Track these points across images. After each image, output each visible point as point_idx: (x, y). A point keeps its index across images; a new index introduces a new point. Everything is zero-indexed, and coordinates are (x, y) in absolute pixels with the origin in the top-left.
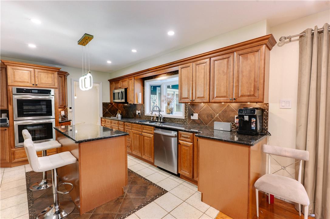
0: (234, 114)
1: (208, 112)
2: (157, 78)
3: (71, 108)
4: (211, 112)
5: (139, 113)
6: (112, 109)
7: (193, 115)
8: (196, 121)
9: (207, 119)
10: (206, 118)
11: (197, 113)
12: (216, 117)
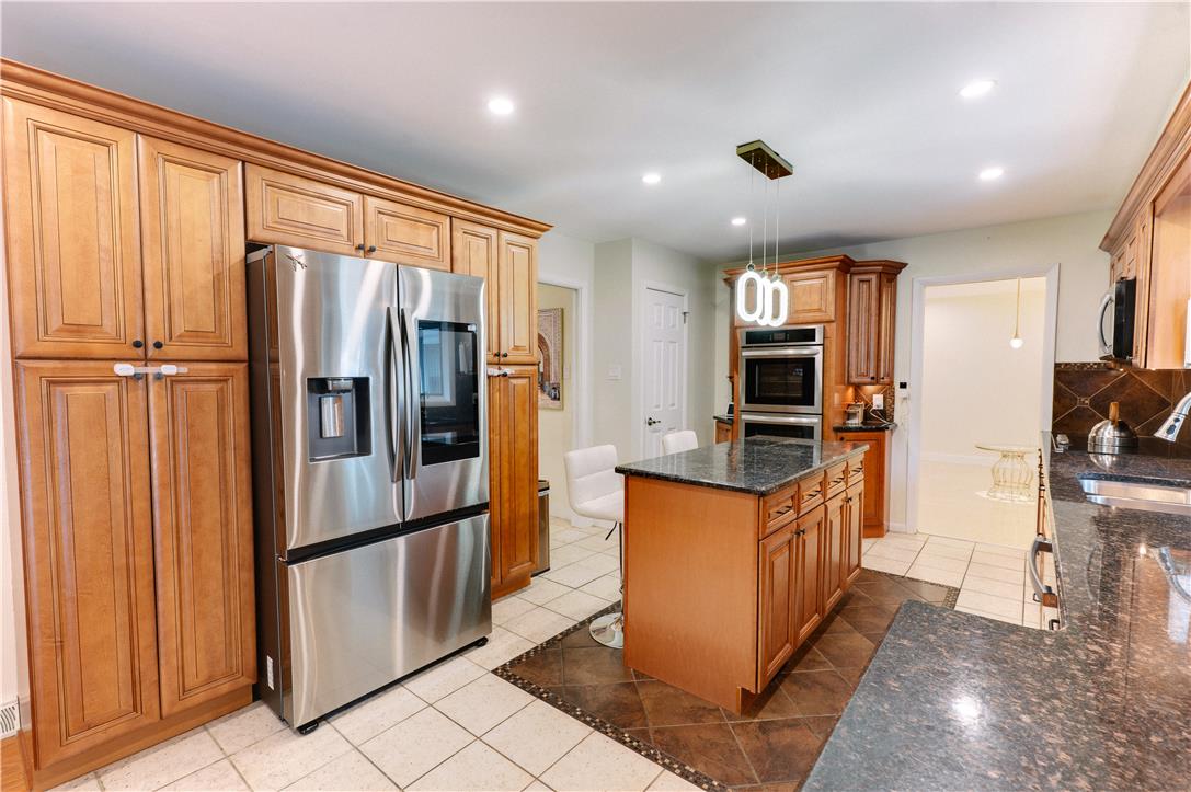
3: (903, 386)
6: (1121, 398)
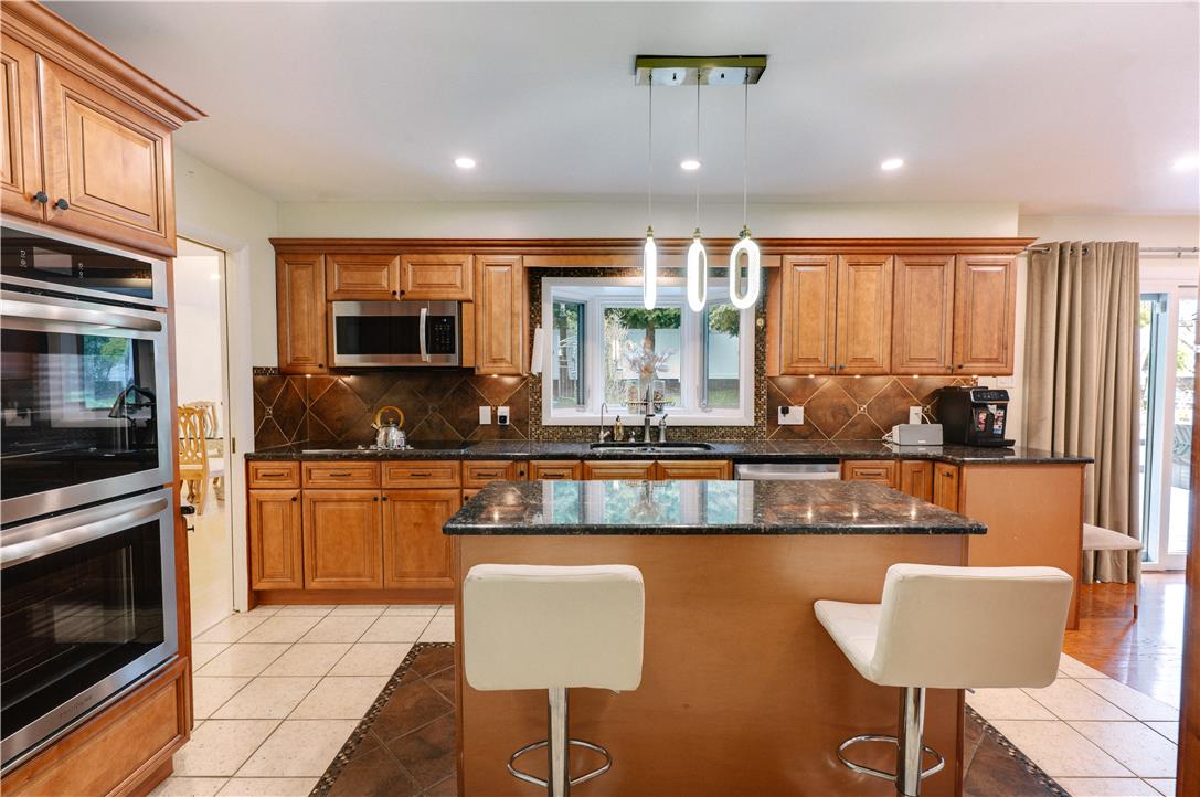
0: (908, 403)
1: (835, 400)
2: (615, 278)
4: (844, 401)
5: (505, 417)
6: (286, 406)
7: (785, 411)
8: (796, 429)
9: (832, 420)
10: (830, 419)
11: (800, 404)
12: (858, 412)
